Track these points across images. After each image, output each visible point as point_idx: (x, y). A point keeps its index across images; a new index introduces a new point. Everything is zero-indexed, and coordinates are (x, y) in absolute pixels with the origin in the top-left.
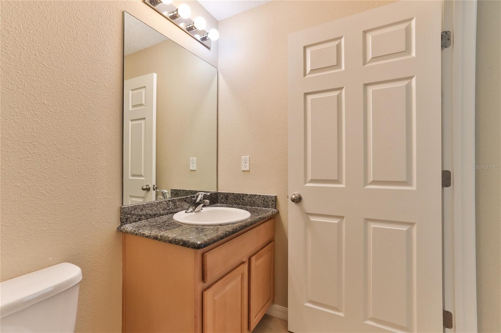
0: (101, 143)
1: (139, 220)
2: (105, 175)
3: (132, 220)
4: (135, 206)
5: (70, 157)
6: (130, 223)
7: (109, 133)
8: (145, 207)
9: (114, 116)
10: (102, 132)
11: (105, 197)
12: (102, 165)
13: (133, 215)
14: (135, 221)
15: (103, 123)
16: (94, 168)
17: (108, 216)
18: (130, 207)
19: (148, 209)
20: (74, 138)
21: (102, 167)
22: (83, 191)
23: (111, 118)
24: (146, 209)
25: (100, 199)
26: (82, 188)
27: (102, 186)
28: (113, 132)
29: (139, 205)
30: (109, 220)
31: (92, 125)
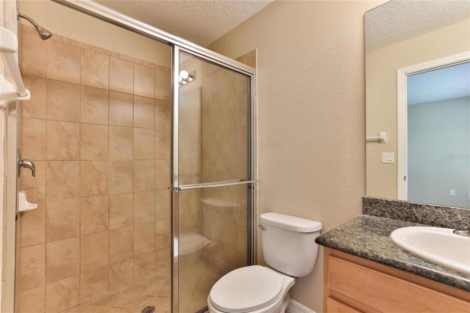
0: (347, 140)
1: (382, 215)
2: (350, 167)
3: (372, 212)
4: (377, 199)
5: (326, 153)
6: (371, 215)
7: (353, 131)
8: (390, 204)
9: (358, 115)
10: (347, 131)
11: (350, 185)
12: (348, 158)
13: (374, 208)
14: (376, 215)
15: (347, 123)
16: (341, 160)
17: (352, 202)
18: (370, 198)
19: (394, 208)
20: (328, 139)
21: (347, 160)
22: (334, 177)
23: (355, 117)
24: (392, 207)
25: (345, 185)
26: (333, 175)
27: (347, 175)
28: (357, 129)
29: (381, 200)
30: (353, 205)
31: (339, 128)
